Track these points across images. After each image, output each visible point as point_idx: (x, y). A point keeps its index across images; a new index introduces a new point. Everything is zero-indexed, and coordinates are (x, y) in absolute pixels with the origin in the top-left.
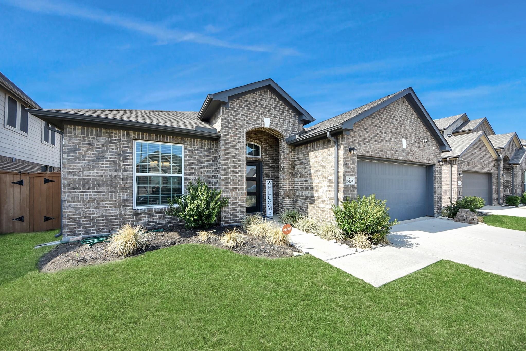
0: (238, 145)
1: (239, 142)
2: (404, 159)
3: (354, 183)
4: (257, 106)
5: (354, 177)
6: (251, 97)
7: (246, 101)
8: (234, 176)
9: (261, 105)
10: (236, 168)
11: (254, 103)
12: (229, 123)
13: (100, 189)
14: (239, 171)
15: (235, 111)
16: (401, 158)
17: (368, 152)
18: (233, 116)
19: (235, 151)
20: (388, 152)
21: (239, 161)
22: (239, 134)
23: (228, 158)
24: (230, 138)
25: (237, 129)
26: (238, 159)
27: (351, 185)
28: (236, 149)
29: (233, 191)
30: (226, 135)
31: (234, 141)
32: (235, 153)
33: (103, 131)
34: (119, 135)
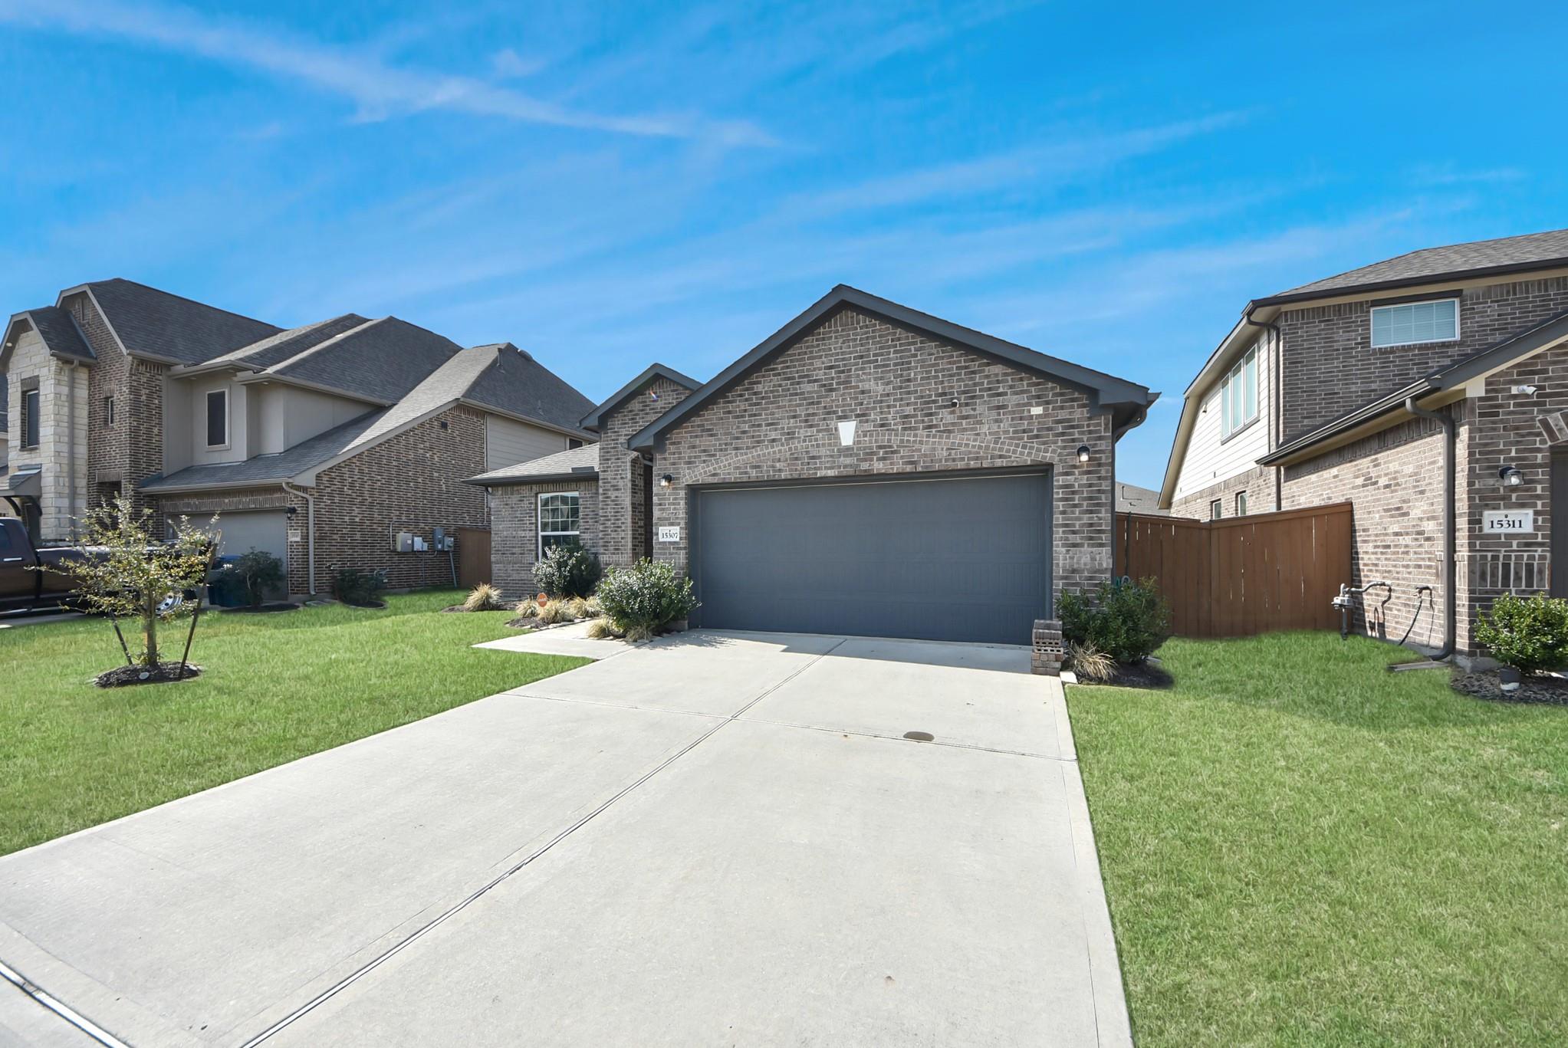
0: (621, 484)
1: (622, 478)
2: (850, 471)
3: (678, 540)
4: (647, 414)
5: (678, 528)
6: (639, 403)
7: (631, 411)
8: (616, 531)
9: (653, 409)
10: (618, 520)
11: (642, 410)
12: (608, 452)
14: (623, 523)
15: (615, 432)
16: (830, 473)
18: (613, 440)
19: (616, 493)
21: (622, 508)
22: (620, 466)
23: (607, 505)
24: (609, 475)
25: (618, 459)
26: (620, 504)
27: (670, 542)
28: (617, 490)
29: (614, 554)
30: (604, 471)
31: (615, 479)
32: (617, 497)
33: (515, 488)
34: (525, 491)
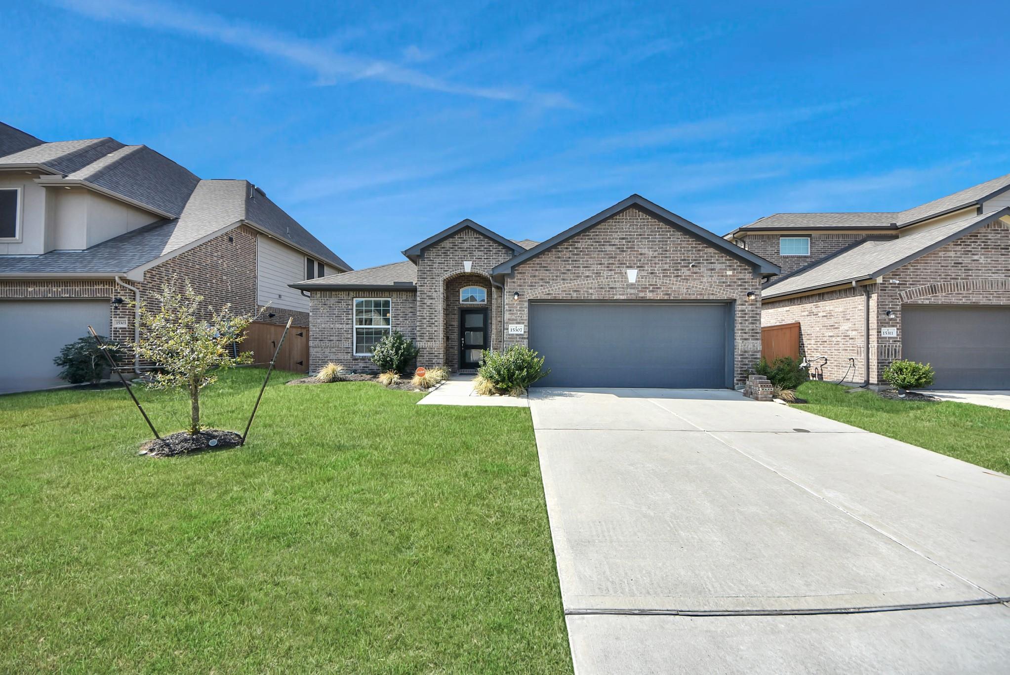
0: (435, 295)
1: (436, 291)
3: (522, 333)
4: (456, 251)
5: (523, 325)
6: (450, 243)
7: (443, 248)
8: (430, 326)
9: (461, 248)
10: (432, 319)
11: (452, 248)
12: (425, 273)
13: (332, 338)
14: (435, 321)
15: (431, 260)
16: (622, 297)
17: (548, 294)
18: (429, 266)
19: (431, 301)
20: (590, 291)
21: (435, 311)
22: (435, 283)
23: (424, 308)
24: (426, 289)
25: (433, 278)
26: (435, 309)
27: (517, 335)
28: (432, 299)
29: (429, 341)
30: (421, 286)
31: (430, 291)
32: (431, 304)
33: (333, 293)
34: (343, 295)
